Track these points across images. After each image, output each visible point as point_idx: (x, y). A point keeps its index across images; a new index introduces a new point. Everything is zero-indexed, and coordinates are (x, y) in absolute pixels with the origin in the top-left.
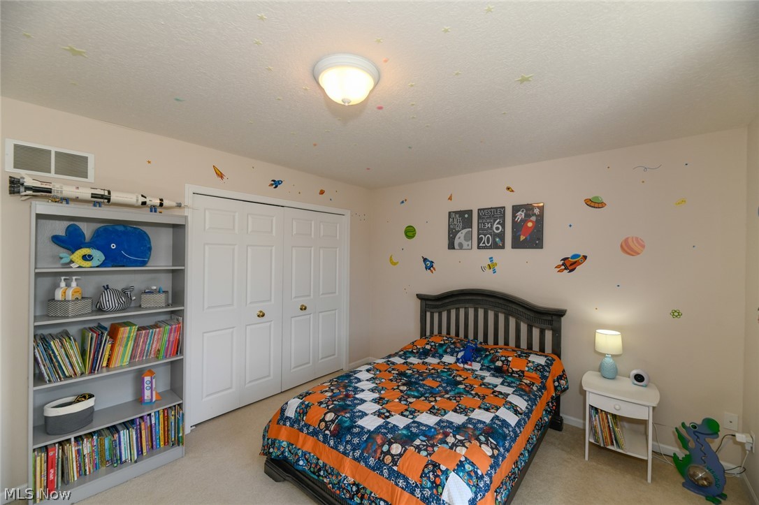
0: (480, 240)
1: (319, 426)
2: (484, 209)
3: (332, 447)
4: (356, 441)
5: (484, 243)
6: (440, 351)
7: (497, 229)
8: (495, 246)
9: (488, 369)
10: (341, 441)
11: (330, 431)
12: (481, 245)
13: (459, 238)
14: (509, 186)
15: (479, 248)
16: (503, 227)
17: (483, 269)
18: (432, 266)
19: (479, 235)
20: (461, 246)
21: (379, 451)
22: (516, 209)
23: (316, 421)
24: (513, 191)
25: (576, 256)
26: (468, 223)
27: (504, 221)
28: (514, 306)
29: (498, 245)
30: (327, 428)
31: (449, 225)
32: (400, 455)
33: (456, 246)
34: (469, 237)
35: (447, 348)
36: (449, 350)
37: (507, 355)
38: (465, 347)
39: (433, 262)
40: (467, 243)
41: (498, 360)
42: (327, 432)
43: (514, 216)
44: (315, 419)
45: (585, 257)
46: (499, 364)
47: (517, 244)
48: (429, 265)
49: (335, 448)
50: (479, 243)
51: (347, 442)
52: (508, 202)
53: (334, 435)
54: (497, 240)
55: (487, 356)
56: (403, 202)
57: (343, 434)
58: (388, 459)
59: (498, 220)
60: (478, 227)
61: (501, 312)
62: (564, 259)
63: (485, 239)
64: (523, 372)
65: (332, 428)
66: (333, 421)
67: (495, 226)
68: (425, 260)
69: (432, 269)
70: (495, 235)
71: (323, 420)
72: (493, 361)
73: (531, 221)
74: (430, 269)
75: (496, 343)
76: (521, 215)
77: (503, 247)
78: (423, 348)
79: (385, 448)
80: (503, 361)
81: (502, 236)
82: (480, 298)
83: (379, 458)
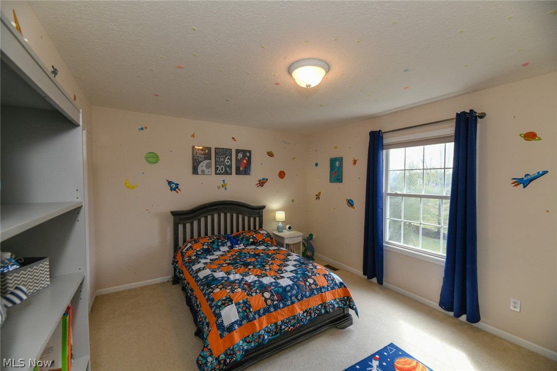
0: (216, 169)
1: (267, 304)
2: (219, 149)
3: (282, 308)
4: (294, 292)
5: (219, 171)
6: (215, 246)
7: (228, 162)
8: (226, 173)
9: (248, 245)
10: (287, 299)
11: (276, 300)
12: (217, 172)
13: (202, 166)
14: (234, 137)
15: (216, 174)
16: (231, 161)
17: (218, 188)
18: (177, 188)
19: (216, 165)
20: (203, 172)
21: (307, 287)
22: (238, 151)
23: (262, 304)
24: (235, 140)
25: (264, 179)
26: (208, 157)
27: (231, 158)
28: (242, 208)
29: (228, 173)
30: (273, 301)
31: (193, 156)
32: (315, 281)
33: (199, 172)
34: (209, 166)
35: (218, 243)
36: (220, 244)
37: (252, 234)
38: (229, 239)
39: (178, 184)
40: (208, 170)
41: (250, 239)
42: (275, 303)
43: (237, 156)
44: (260, 303)
45: (267, 179)
46: (251, 240)
47: (238, 172)
48: (174, 187)
49: (285, 305)
50: (216, 171)
51: (291, 297)
52: (234, 146)
53: (279, 301)
54: (228, 169)
55: (242, 239)
56: (142, 129)
57: (285, 296)
58: (313, 286)
59: (228, 157)
60: (216, 159)
61: (235, 213)
62: (260, 181)
63: (220, 168)
64: (264, 239)
65: (276, 298)
66: (272, 295)
67: (226, 160)
68: (170, 183)
69: (177, 190)
70: (226, 166)
71: (266, 300)
72: (248, 240)
73: (245, 160)
74: (175, 190)
75: (244, 229)
76: (240, 155)
77: (231, 174)
78: (203, 249)
79: (308, 284)
80: (252, 238)
81: (230, 167)
82: (221, 206)
83: (310, 289)
